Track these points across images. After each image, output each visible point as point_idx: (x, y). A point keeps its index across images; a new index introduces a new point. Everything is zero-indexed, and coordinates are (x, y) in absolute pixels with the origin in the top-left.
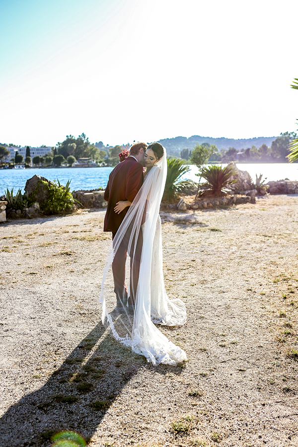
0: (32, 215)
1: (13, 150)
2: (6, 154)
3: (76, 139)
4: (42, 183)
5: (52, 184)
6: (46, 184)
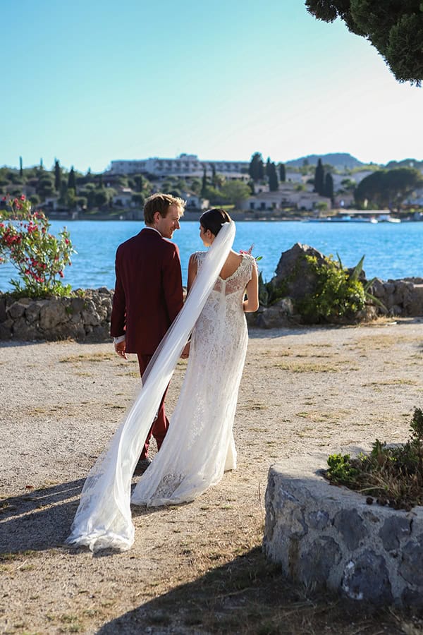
4: (306, 259)
5: (325, 263)
6: (313, 262)
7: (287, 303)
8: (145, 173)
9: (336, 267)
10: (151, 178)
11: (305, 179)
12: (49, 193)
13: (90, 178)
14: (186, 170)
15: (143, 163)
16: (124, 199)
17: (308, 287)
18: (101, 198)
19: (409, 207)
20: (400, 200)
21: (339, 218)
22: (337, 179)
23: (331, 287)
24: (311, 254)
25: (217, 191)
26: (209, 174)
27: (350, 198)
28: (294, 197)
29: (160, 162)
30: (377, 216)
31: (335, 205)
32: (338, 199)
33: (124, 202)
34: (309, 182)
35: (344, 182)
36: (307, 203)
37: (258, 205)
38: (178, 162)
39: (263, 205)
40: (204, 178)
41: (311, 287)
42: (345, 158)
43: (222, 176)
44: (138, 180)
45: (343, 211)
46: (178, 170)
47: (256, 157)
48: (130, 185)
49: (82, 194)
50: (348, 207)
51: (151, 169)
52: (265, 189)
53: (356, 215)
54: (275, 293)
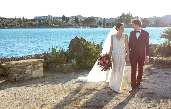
0: (68, 70)
1: (98, 20)
2: (95, 21)
3: (126, 15)
4: (80, 43)
5: (88, 44)
6: (84, 44)
7: (74, 61)
8: (41, 19)
9: (92, 45)
10: (43, 20)
11: (73, 20)
12: (21, 23)
13: (30, 20)
14: (50, 18)
15: (41, 17)
16: (37, 24)
17: (82, 54)
18: (32, 24)
19: (93, 25)
20: (91, 24)
21: (80, 28)
22: (79, 20)
23: (92, 54)
24: (82, 41)
25: (56, 22)
26: (54, 19)
27: (82, 24)
28: (71, 23)
29: (44, 17)
30: (87, 27)
31: (79, 25)
32: (79, 24)
33: (37, 25)
34: (74, 21)
35: (80, 21)
36: (73, 25)
37: (64, 25)
38: (48, 17)
39: (65, 25)
40: (53, 20)
41: (83, 53)
42: (81, 16)
43: (57, 19)
44: (40, 20)
45: (81, 26)
46: (48, 18)
47: (64, 16)
48: (38, 21)
49: (28, 23)
50: (81, 25)
51: (42, 18)
52: (65, 22)
53: (83, 27)
54: (68, 57)
